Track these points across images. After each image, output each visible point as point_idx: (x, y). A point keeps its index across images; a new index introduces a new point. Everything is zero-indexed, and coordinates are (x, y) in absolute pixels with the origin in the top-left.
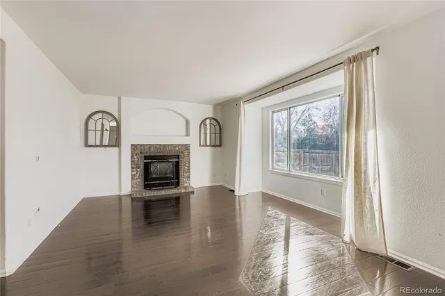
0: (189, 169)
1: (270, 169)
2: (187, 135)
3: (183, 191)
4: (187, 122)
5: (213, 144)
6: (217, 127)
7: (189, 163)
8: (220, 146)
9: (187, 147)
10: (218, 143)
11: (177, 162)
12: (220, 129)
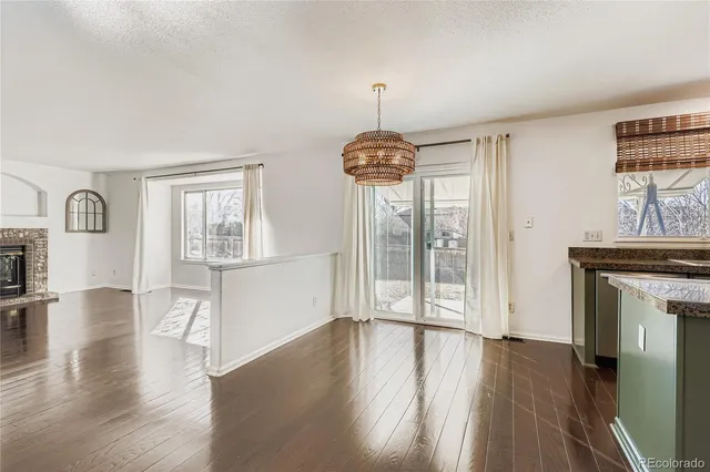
0: (45, 268)
1: (182, 258)
2: (41, 213)
3: (38, 298)
4: (41, 194)
5: (91, 228)
6: (99, 205)
7: (46, 257)
8: (104, 230)
9: (42, 233)
10: (99, 227)
11: (22, 257)
12: (105, 207)
